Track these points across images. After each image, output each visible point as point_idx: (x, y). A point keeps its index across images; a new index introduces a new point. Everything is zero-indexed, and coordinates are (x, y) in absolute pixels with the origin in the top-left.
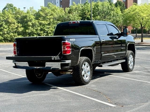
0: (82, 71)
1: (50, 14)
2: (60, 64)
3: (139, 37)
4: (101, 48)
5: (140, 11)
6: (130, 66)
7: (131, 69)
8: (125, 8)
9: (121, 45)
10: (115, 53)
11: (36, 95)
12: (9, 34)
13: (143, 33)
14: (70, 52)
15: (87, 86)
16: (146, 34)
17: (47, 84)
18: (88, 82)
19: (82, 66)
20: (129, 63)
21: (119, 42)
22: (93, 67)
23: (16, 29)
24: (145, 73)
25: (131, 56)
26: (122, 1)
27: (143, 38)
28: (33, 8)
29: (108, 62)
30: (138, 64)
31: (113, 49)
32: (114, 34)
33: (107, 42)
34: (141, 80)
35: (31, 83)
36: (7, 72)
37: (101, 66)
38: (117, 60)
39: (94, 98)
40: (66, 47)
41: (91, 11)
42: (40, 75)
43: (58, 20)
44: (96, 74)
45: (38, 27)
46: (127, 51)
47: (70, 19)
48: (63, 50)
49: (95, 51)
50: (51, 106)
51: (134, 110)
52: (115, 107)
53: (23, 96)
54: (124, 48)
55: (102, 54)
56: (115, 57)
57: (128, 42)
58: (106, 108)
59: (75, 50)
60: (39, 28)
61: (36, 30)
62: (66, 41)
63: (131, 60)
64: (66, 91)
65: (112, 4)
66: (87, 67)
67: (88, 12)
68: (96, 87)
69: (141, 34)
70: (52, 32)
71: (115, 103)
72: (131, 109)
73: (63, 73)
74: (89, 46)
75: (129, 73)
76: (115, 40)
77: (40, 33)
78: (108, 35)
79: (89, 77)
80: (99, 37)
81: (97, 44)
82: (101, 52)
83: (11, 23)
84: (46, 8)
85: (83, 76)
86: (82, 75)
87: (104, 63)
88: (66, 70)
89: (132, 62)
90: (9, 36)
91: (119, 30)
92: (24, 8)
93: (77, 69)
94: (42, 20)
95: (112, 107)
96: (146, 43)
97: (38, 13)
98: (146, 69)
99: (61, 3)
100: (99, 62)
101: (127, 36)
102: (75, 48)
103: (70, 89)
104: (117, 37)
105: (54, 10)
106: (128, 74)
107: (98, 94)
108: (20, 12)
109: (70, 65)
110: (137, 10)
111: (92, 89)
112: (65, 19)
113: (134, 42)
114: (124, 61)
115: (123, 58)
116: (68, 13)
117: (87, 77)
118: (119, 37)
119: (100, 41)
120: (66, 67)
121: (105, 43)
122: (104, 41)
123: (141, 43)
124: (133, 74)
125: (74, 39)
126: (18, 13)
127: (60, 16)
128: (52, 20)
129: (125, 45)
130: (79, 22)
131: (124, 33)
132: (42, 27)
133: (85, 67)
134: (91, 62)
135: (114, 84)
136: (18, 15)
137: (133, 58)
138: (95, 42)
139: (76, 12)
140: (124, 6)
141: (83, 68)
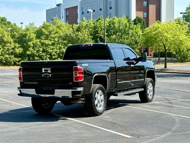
0: (95, 100)
1: (55, 32)
2: (71, 92)
3: (162, 62)
4: (116, 74)
5: (163, 30)
6: (149, 96)
7: (151, 99)
8: (146, 26)
9: (140, 72)
10: (132, 81)
11: (45, 126)
12: (4, 56)
13: (167, 57)
14: (82, 79)
15: (100, 117)
16: (171, 58)
17: (55, 114)
18: (101, 113)
19: (95, 94)
20: (148, 92)
21: (137, 68)
22: (107, 95)
23: (12, 50)
24: (165, 104)
25: (151, 84)
26: (142, 17)
27: (167, 63)
28: (33, 24)
29: (124, 90)
30: (159, 94)
31: (130, 76)
32: (131, 58)
33: (123, 68)
34: (161, 112)
35: (37, 113)
36: (6, 102)
37: (117, 95)
38: (135, 88)
39: (108, 129)
40: (78, 73)
41: (104, 29)
42: (47, 104)
43: (64, 39)
44: (110, 105)
45: (40, 47)
46: (146, 78)
47: (78, 38)
48: (74, 76)
49: (110, 78)
50: (62, 137)
51: (150, 141)
52: (130, 138)
53: (31, 127)
54: (143, 75)
55: (117, 82)
56: (133, 85)
57: (147, 68)
58: (121, 139)
59: (88, 77)
60: (41, 49)
61: (38, 51)
62: (78, 67)
63: (150, 89)
64: (77, 122)
65: (130, 21)
66: (101, 96)
67: (101, 31)
68: (110, 118)
69: (164, 58)
70: (56, 54)
71: (131, 134)
72: (147, 140)
73: (74, 102)
74: (103, 73)
75: (148, 104)
76: (132, 66)
77: (42, 55)
78: (124, 60)
79: (103, 107)
80: (114, 62)
81: (112, 69)
82: (116, 79)
83: (6, 43)
84: (49, 24)
85: (97, 105)
86: (95, 105)
87: (120, 91)
88: (78, 99)
89: (152, 91)
90: (3, 58)
91: (137, 55)
92: (21, 23)
93: (90, 98)
94: (44, 39)
95: (128, 138)
96: (170, 70)
97: (40, 30)
98: (168, 100)
99: (67, 18)
100: (114, 90)
101: (146, 61)
102: (87, 74)
103: (82, 120)
104: (135, 63)
105: (60, 27)
106: (146, 104)
107: (113, 125)
108: (17, 29)
109: (82, 93)
110: (160, 29)
111: (106, 120)
112: (73, 38)
113: (154, 69)
114: (143, 89)
115: (141, 86)
116: (76, 31)
117: (100, 106)
118: (137, 63)
119: (115, 67)
120: (78, 95)
121: (121, 69)
122: (119, 67)
123: (165, 69)
124: (152, 105)
125: (87, 64)
126: (15, 30)
127: (66, 35)
128: (56, 39)
129: (143, 72)
130: (92, 45)
131: (143, 58)
132: (45, 48)
133: (99, 96)
134: (105, 90)
135: (130, 115)
136: (15, 33)
137: (153, 87)
138: (110, 67)
139: (87, 29)
140: (145, 23)
141: (96, 96)
